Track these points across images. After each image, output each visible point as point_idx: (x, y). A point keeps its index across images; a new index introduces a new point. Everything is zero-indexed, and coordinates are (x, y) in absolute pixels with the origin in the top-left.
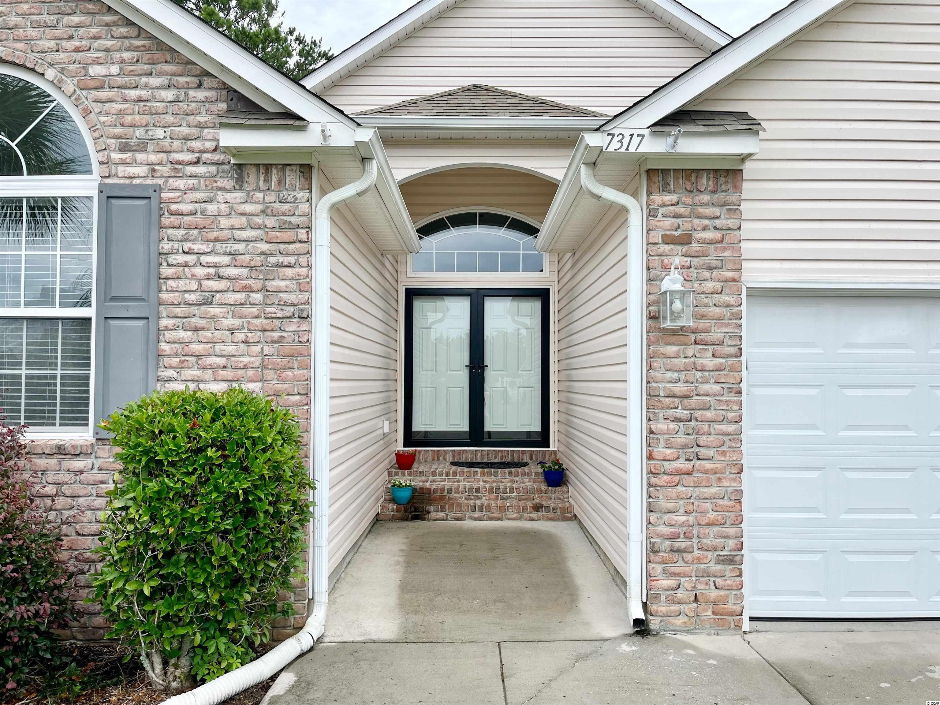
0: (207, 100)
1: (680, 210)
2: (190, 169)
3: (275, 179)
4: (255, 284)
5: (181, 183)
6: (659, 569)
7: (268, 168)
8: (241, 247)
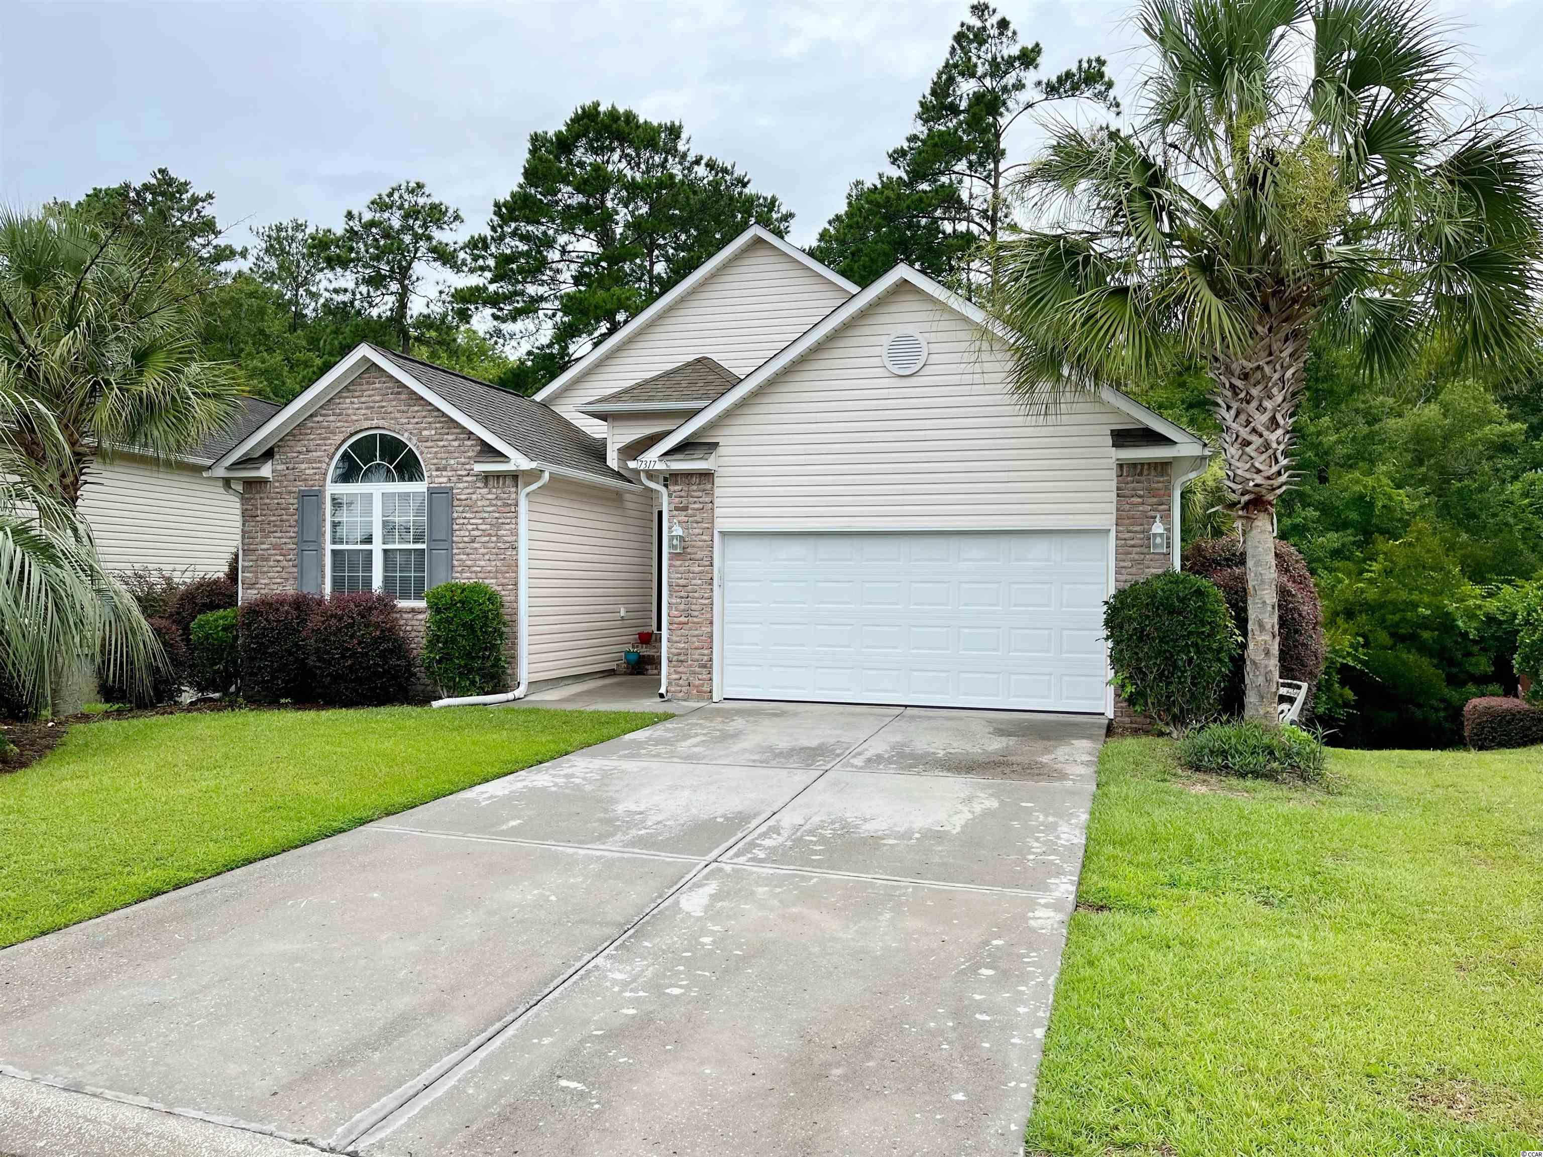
0: (472, 446)
1: (683, 494)
2: (465, 479)
3: (501, 484)
4: (493, 533)
5: (461, 485)
6: (672, 670)
7: (498, 477)
8: (486, 515)
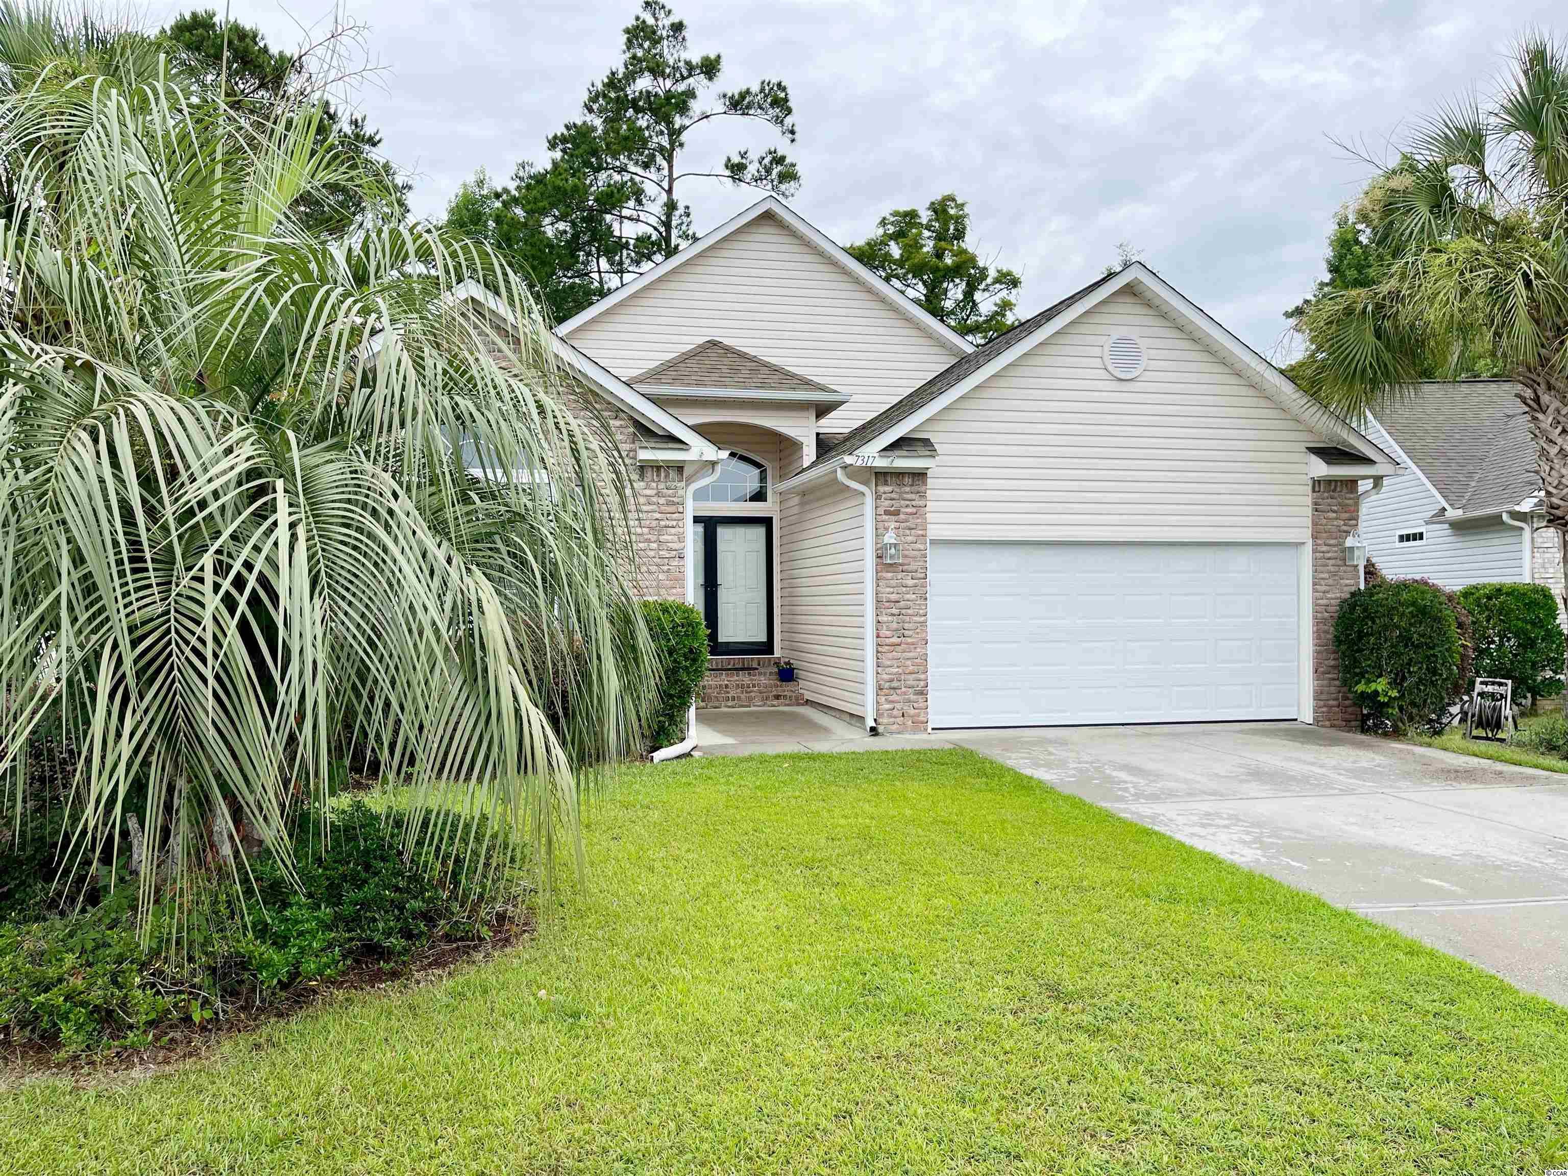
0: (621, 426)
1: (893, 495)
3: (663, 475)
4: (653, 538)
6: (883, 699)
7: (661, 468)
